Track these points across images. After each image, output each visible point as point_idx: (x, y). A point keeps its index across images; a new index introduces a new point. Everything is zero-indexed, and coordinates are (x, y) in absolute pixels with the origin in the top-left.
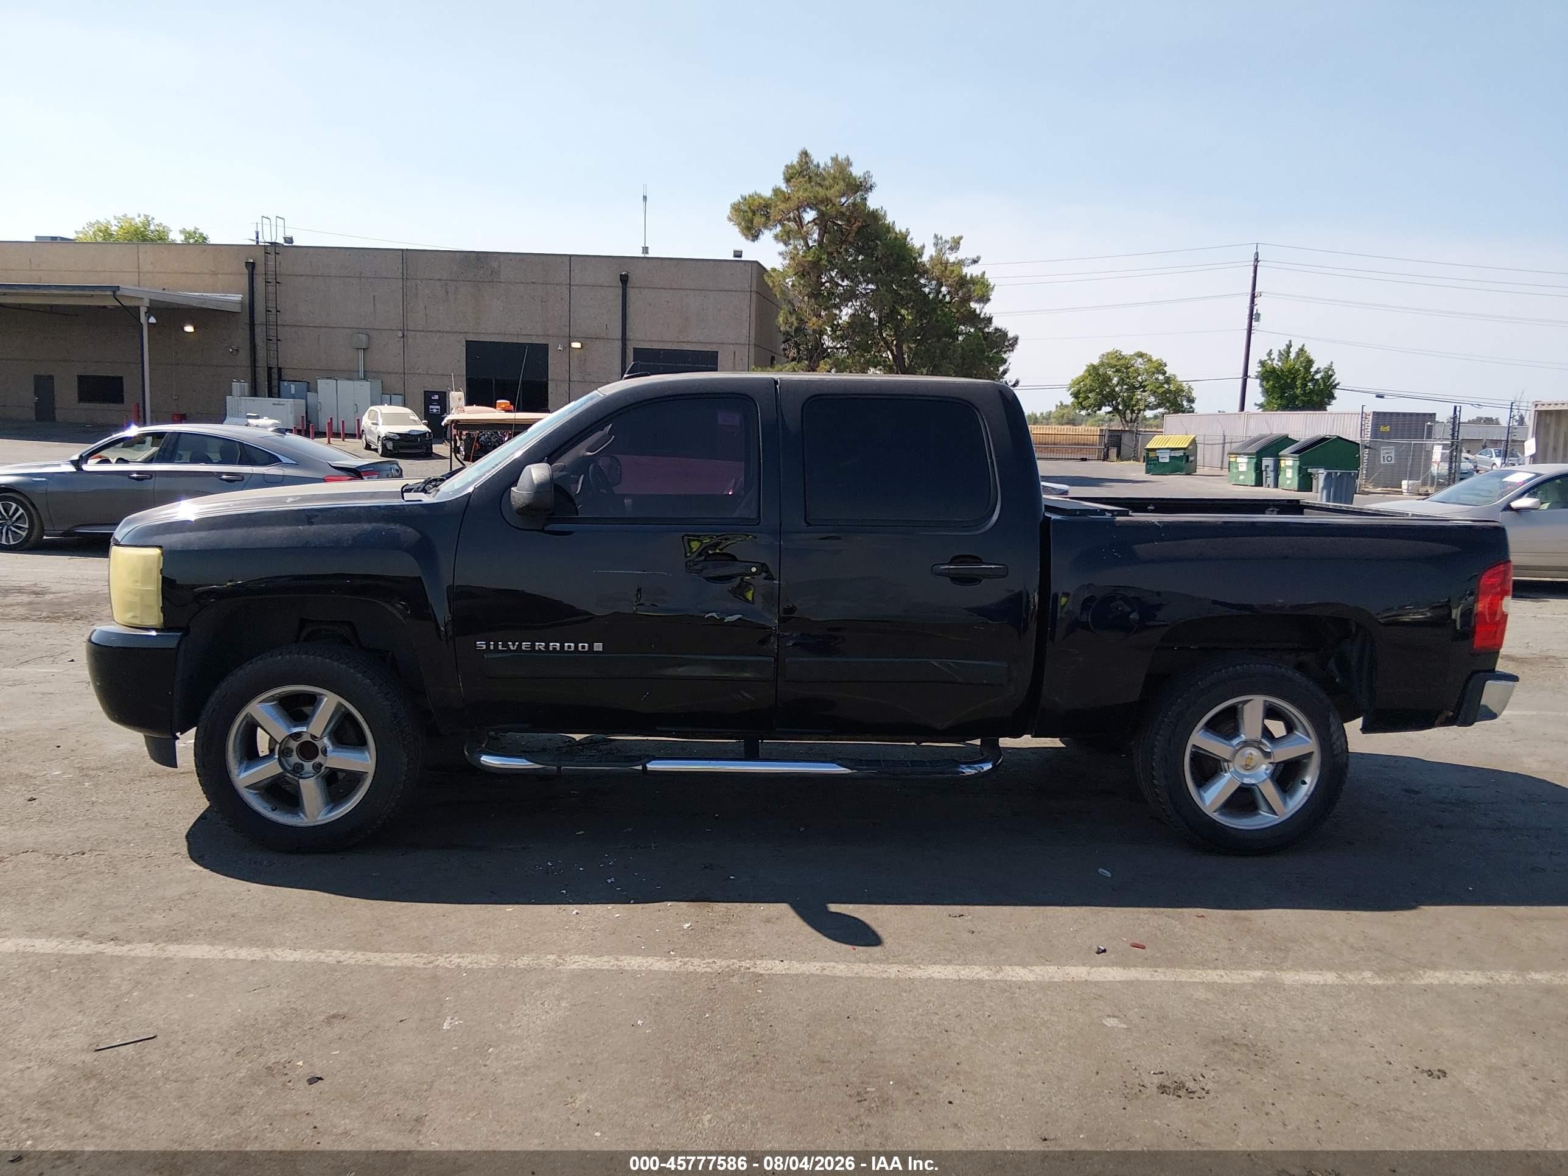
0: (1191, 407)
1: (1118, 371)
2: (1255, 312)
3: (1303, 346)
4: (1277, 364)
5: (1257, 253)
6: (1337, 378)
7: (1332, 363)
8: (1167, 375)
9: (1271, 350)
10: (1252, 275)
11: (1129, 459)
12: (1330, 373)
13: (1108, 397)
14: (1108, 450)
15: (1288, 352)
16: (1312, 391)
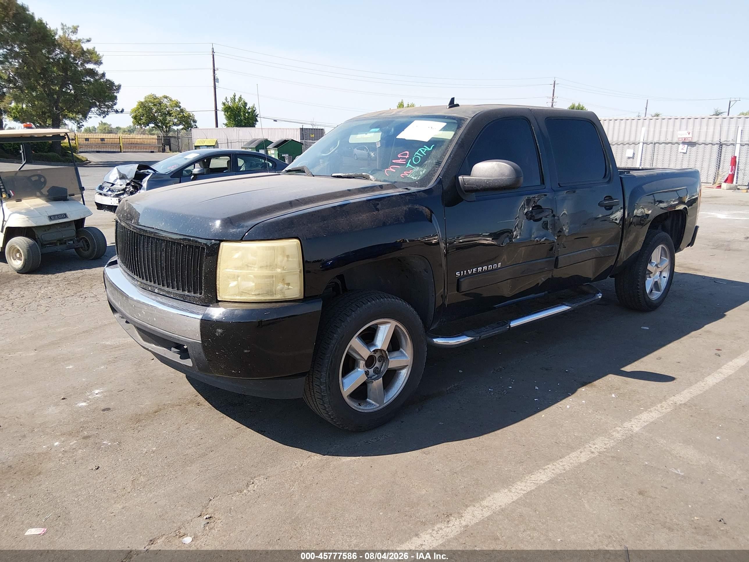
0: (195, 125)
1: (155, 105)
2: (216, 78)
3: (241, 96)
4: (230, 104)
5: (213, 48)
6: (257, 112)
7: (254, 104)
8: (181, 108)
9: (226, 97)
10: (212, 59)
11: (176, 151)
12: (254, 109)
13: (152, 119)
14: (164, 146)
15: (235, 99)
16: (248, 118)
